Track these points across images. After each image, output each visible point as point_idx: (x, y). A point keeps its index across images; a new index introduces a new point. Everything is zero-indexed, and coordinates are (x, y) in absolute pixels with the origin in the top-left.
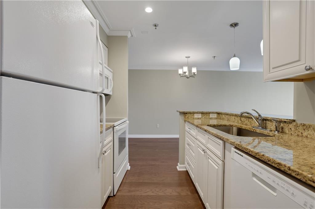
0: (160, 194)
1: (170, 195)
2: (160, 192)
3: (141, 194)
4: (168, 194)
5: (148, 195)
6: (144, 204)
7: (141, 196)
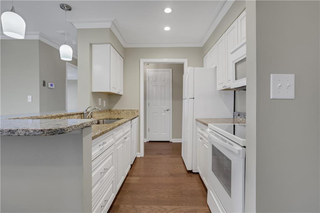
0: (156, 207)
1: (145, 206)
2: (157, 209)
3: (179, 207)
4: (147, 207)
5: (171, 205)
6: (173, 197)
7: (178, 205)
